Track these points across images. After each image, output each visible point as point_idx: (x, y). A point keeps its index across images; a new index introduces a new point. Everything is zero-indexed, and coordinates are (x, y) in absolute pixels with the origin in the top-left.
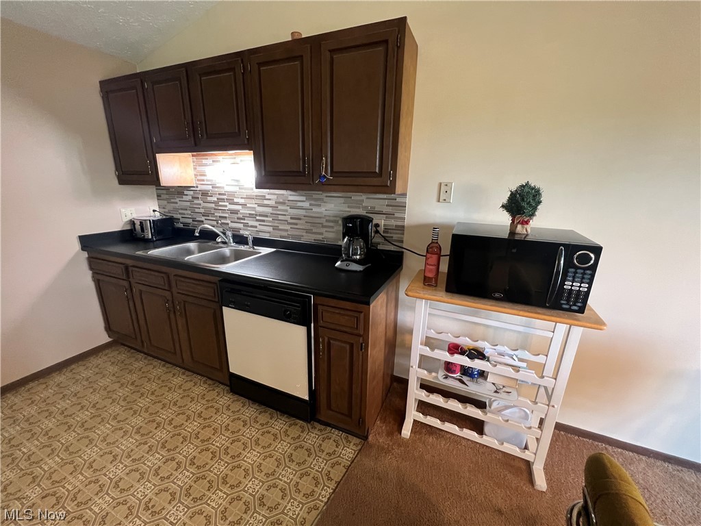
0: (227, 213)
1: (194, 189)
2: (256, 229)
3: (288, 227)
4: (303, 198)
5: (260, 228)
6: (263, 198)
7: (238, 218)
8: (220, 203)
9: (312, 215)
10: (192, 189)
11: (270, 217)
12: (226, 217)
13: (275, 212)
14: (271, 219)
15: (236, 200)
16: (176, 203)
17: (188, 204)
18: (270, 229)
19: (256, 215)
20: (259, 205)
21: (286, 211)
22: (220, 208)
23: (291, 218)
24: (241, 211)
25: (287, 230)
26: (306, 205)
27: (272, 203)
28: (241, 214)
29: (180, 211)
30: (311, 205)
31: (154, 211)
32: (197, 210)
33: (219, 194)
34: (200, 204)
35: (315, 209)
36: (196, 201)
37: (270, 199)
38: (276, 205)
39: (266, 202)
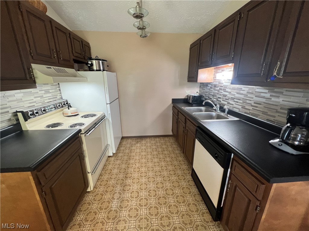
0: (222, 96)
1: (212, 84)
2: (232, 106)
3: (251, 108)
4: (267, 91)
5: (235, 105)
6: (241, 89)
7: (226, 99)
8: (220, 91)
9: (270, 103)
10: (211, 84)
11: (242, 100)
12: (220, 98)
13: (245, 98)
14: (242, 102)
15: (227, 90)
16: (205, 90)
17: (208, 90)
18: (240, 107)
19: (235, 98)
20: (238, 93)
21: (252, 98)
22: (219, 93)
23: (254, 103)
24: (228, 96)
25: (250, 110)
26: (268, 95)
27: (245, 92)
28: (228, 97)
29: (205, 93)
30: (271, 96)
31: (197, 92)
32: (211, 93)
33: (221, 87)
34: (212, 91)
35: (273, 99)
36: (211, 89)
37: (244, 90)
38: (247, 94)
39: (242, 92)
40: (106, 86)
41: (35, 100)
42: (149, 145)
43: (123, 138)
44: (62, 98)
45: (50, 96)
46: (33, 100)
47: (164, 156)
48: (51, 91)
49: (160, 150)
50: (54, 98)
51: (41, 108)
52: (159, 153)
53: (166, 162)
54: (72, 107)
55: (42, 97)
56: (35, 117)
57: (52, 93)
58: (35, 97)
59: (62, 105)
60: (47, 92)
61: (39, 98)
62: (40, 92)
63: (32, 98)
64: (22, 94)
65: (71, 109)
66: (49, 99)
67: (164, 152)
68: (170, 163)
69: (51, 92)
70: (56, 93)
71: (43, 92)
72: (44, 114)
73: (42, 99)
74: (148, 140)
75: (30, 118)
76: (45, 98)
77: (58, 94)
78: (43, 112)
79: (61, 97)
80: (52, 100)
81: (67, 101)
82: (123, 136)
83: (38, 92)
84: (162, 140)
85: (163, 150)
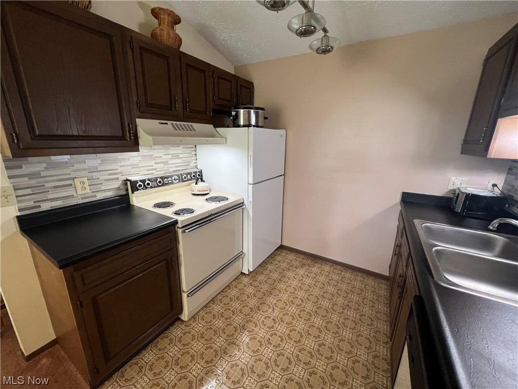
31: (494, 185)
40: (251, 153)
41: (155, 166)
42: (322, 279)
43: (282, 247)
44: (196, 167)
45: (179, 163)
46: (153, 166)
47: (342, 320)
48: (181, 156)
49: (340, 301)
50: (184, 166)
51: (157, 178)
52: (335, 307)
53: (340, 338)
54: (204, 181)
55: (166, 163)
56: (146, 189)
57: (183, 159)
58: (156, 163)
59: (191, 177)
60: (176, 156)
61: (162, 165)
62: (164, 157)
63: (152, 163)
64: (139, 158)
65: (200, 184)
66: (176, 167)
67: (346, 311)
68: (346, 347)
69: (181, 158)
70: (189, 159)
71: (170, 156)
72: (159, 186)
73: (166, 166)
74: (327, 268)
75: (138, 190)
76: (170, 166)
77: (193, 160)
78: (159, 184)
79: (195, 165)
80: (181, 168)
81: (201, 172)
82: (283, 244)
83: (161, 157)
84: (358, 282)
85: (348, 305)
